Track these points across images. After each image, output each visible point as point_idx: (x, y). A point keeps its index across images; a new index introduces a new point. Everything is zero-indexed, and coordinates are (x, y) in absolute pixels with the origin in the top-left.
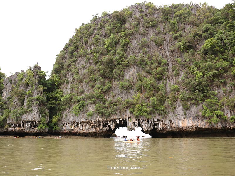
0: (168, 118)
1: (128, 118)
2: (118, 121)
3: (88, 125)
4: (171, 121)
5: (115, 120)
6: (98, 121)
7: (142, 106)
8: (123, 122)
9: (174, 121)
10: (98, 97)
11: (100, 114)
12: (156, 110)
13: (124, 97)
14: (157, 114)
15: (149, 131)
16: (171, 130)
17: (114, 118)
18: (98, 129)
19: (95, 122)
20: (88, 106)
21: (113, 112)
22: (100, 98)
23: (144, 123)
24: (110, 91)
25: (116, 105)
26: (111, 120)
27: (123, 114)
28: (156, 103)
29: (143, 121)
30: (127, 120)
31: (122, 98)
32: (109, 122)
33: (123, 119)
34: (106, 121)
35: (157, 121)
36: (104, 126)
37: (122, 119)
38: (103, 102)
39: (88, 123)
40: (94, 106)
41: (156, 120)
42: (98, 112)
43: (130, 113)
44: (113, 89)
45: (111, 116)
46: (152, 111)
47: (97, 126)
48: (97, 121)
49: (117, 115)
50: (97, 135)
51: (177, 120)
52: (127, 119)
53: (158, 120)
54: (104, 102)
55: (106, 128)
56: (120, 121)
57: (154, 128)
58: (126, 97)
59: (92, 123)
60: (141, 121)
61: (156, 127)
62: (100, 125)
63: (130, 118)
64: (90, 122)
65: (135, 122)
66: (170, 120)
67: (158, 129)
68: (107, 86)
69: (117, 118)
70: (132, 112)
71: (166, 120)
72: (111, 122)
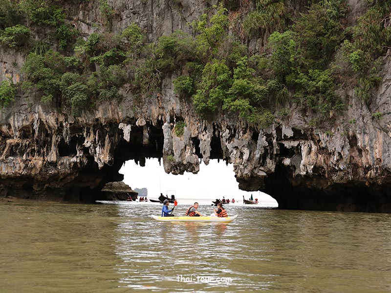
0: (341, 128)
1: (168, 118)
2: (127, 130)
4: (353, 141)
5: (113, 125)
6: (36, 126)
7: (231, 69)
8: (146, 134)
9: (367, 138)
11: (47, 99)
12: (295, 87)
13: (155, 25)
14: (294, 105)
15: (258, 177)
16: (350, 177)
17: (110, 115)
18: (38, 162)
19: (26, 132)
21: (103, 91)
23: (236, 142)
26: (97, 126)
27: (151, 103)
28: (292, 60)
29: (232, 136)
30: (165, 127)
31: (149, 28)
32: (88, 132)
33: (148, 124)
34: (76, 129)
35: (293, 139)
36: (65, 150)
37: (144, 123)
41: (291, 134)
42: (39, 86)
43: (181, 99)
45: (96, 108)
46: (272, 91)
48: (32, 125)
49: (124, 105)
50: (35, 188)
51: (381, 136)
52: (165, 124)
53: (298, 135)
54: (68, 42)
55: (74, 159)
56: (136, 131)
57: (280, 166)
59: (10, 137)
60: (226, 133)
61: (287, 162)
62: (47, 144)
63: (180, 119)
64: (4, 129)
65: (201, 137)
66: (351, 133)
67: (297, 172)
69: (121, 115)
70: (186, 95)
71: (332, 136)
72: (95, 134)
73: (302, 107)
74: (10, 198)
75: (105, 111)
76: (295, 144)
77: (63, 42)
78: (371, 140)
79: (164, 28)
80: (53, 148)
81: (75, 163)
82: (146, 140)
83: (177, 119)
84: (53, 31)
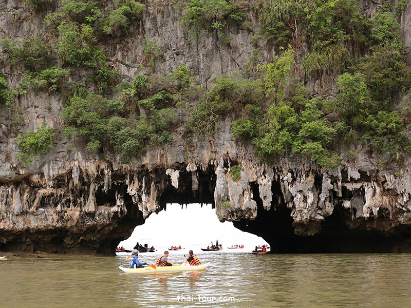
1: (222, 163)
2: (175, 176)
3: (21, 195)
5: (160, 171)
6: (75, 175)
7: (298, 111)
8: (195, 179)
10: (77, 63)
12: (362, 129)
13: (202, 66)
14: (359, 147)
15: (315, 221)
17: (158, 161)
18: (74, 213)
19: (60, 182)
20: (24, 102)
21: (153, 136)
22: (87, 68)
23: (299, 185)
24: (131, 35)
25: (166, 103)
26: (143, 172)
27: (202, 147)
28: (360, 101)
29: (294, 179)
30: (219, 170)
31: (196, 70)
32: (132, 180)
33: (199, 170)
34: (118, 176)
35: (357, 181)
36: (103, 199)
37: (196, 168)
39: (17, 183)
40: (56, 104)
41: (357, 176)
43: (237, 142)
44: (148, 25)
45: (144, 154)
47: (68, 201)
48: (71, 173)
50: (67, 241)
52: (219, 168)
53: (364, 177)
54: (108, 84)
55: (115, 209)
56: (185, 177)
57: (339, 209)
58: (217, 65)
59: (41, 187)
60: (288, 177)
61: (347, 204)
62: (82, 192)
63: (235, 163)
64: (35, 178)
65: (260, 181)
67: (358, 214)
68: (124, 7)
69: (170, 160)
71: (400, 177)
72: (140, 181)
73: (367, 148)
74: (39, 253)
75: (153, 156)
76: (358, 186)
77: (103, 85)
79: (213, 69)
80: (91, 198)
81: (116, 213)
82: (195, 186)
83: (232, 164)
84: (89, 73)
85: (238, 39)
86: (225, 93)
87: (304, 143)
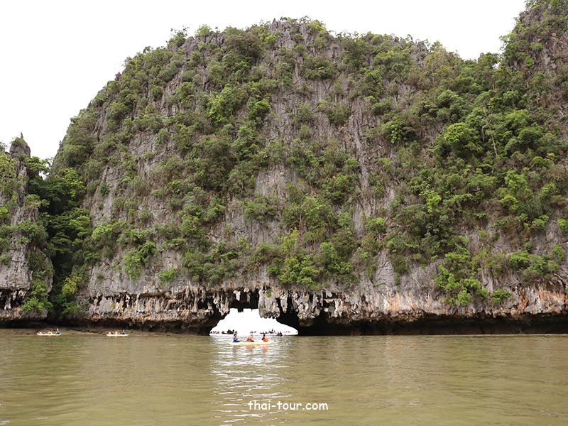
0: (357, 292)
1: (262, 288)
2: (238, 294)
3: (160, 303)
4: (363, 298)
5: (230, 292)
6: (187, 293)
7: (300, 261)
8: (248, 296)
9: (371, 297)
10: (190, 236)
11: (196, 277)
12: (332, 271)
13: (253, 238)
14: (332, 280)
15: (310, 319)
16: (362, 317)
17: (229, 286)
18: (186, 312)
19: (179, 296)
20: (163, 255)
21: (227, 274)
22: (196, 238)
23: (301, 300)
24: (219, 222)
25: (235, 256)
26: (222, 292)
27: (252, 279)
28: (332, 257)
29: (299, 297)
31: (250, 240)
32: (216, 296)
33: (250, 291)
34: (209, 294)
35: (331, 298)
36: (202, 305)
37: (248, 290)
38: (203, 247)
39: (158, 297)
40: (179, 257)
41: (331, 295)
42: (191, 270)
43: (270, 277)
44: (227, 217)
45: (222, 282)
46: (322, 273)
47: (183, 306)
48: (185, 291)
49: (238, 280)
50: (182, 327)
51: (378, 295)
52: (261, 291)
53: (334, 296)
54: (206, 246)
55: (207, 311)
56: (243, 295)
57: (322, 312)
58: (261, 237)
59: (170, 299)
60: (295, 296)
61: (326, 310)
62: (191, 302)
63: (269, 288)
64: (167, 294)
65: (281, 298)
66: (362, 294)
67: (332, 315)
68: (215, 208)
69: (235, 286)
70: (274, 275)
71: (353, 296)
72: (220, 297)
73: (336, 281)
74: (168, 334)
75: (227, 284)
76: (332, 300)
78: (373, 298)
79: (259, 240)
80: (195, 305)
81: (208, 313)
82: (248, 300)
83: (267, 288)
84: (196, 241)
85: (272, 224)
86: (264, 251)
87: (303, 278)
